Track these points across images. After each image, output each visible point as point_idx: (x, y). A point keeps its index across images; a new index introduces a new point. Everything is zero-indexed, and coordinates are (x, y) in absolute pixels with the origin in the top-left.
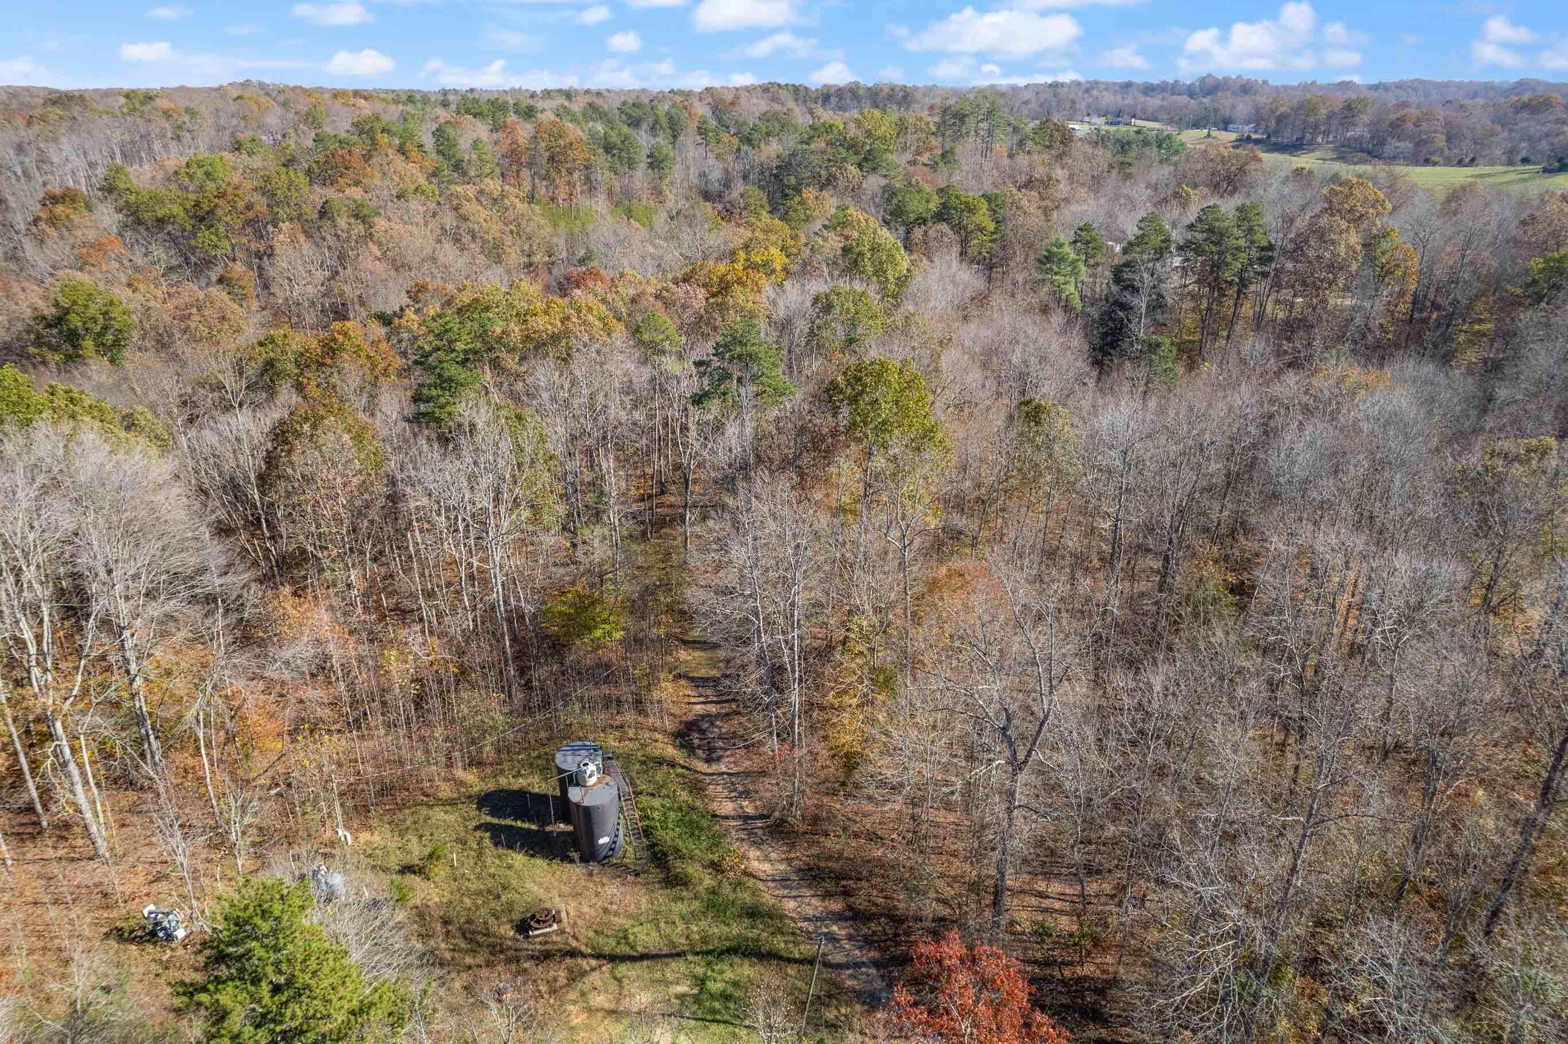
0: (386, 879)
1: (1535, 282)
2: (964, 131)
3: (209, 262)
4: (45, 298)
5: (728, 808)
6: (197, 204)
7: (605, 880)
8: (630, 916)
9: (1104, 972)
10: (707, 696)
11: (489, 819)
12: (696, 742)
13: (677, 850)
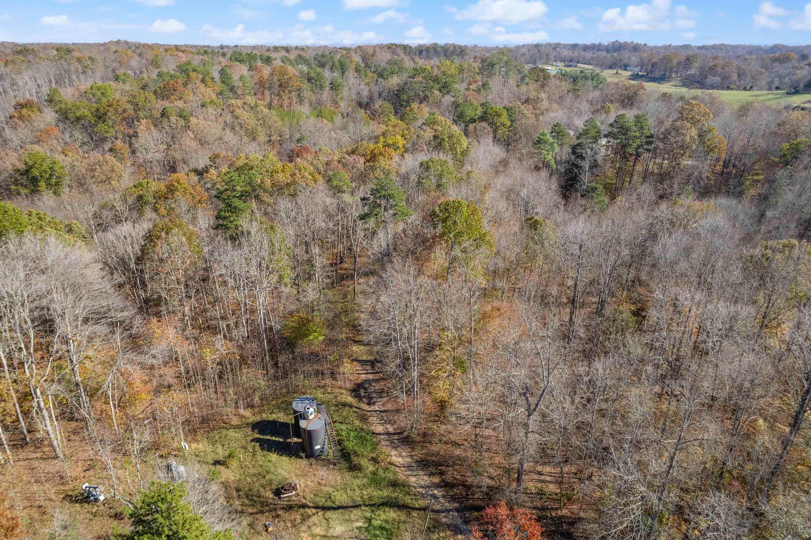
0: (206, 468)
1: (785, 155)
2: (493, 72)
3: (104, 140)
4: (20, 160)
5: (380, 429)
6: (98, 110)
7: (318, 468)
8: (332, 487)
9: (572, 513)
10: (367, 370)
11: (258, 436)
12: (363, 394)
13: (355, 452)
